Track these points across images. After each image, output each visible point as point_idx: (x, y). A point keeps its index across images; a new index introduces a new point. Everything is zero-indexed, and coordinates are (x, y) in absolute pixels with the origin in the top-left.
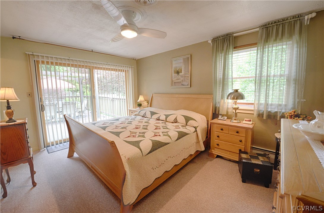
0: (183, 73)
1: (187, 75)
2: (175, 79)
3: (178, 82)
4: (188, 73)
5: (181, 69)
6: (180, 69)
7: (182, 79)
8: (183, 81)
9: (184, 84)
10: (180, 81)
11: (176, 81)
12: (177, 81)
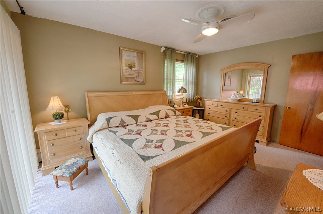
0: (136, 69)
1: (141, 72)
2: (127, 74)
3: (130, 78)
4: (142, 70)
5: (135, 64)
6: (133, 63)
7: (136, 75)
8: (137, 76)
9: (138, 81)
10: (133, 77)
11: (127, 76)
12: (130, 76)
